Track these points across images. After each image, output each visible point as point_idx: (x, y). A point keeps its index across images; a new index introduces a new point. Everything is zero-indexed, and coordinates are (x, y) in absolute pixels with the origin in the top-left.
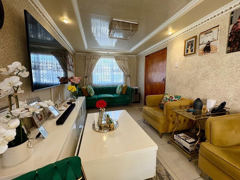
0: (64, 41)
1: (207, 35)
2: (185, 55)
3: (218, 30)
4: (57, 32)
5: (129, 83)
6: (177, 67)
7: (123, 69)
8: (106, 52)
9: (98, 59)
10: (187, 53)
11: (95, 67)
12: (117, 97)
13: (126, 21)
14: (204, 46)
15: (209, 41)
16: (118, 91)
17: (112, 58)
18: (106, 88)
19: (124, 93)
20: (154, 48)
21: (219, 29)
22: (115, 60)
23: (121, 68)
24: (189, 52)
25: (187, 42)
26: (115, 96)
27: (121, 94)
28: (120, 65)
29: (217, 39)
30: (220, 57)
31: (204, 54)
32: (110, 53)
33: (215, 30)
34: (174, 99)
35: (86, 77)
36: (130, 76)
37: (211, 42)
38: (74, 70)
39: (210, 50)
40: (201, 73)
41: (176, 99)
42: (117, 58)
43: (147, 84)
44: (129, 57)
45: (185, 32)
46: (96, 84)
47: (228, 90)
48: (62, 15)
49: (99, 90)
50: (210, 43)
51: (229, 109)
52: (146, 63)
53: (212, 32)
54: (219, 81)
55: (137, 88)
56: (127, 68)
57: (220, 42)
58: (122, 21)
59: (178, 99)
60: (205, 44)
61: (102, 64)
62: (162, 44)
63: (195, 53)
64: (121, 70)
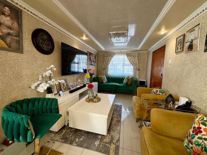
0: (88, 47)
1: (191, 33)
2: (176, 52)
3: (199, 29)
4: (82, 44)
5: (138, 75)
6: (170, 64)
7: (133, 63)
8: (119, 51)
9: (113, 56)
10: (178, 50)
11: (110, 62)
12: (121, 86)
13: (119, 32)
14: (188, 44)
15: (192, 39)
16: (125, 81)
17: (124, 54)
18: (117, 78)
19: (129, 83)
20: (158, 45)
21: (200, 27)
22: (126, 57)
23: (131, 63)
24: (179, 50)
25: (178, 40)
26: (121, 85)
27: (127, 84)
28: (130, 60)
29: (198, 37)
30: (200, 56)
31: (188, 51)
32: (122, 51)
33: (197, 29)
34: (158, 93)
35: (104, 69)
36: (139, 70)
37: (194, 40)
38: (96, 64)
39: (192, 48)
40: (185, 71)
41: (160, 93)
42: (128, 55)
43: (152, 77)
44: (140, 53)
45: (178, 30)
46: (111, 74)
47: (204, 90)
48: (82, 36)
49: (111, 79)
50: (193, 42)
51: (199, 109)
52: (153, 58)
53: (194, 30)
54: (197, 81)
55: (145, 80)
56: (136, 63)
57: (201, 40)
58: (115, 32)
59: (161, 93)
60: (189, 42)
61: (116, 60)
62: (162, 41)
63: (183, 51)
64: (131, 65)
